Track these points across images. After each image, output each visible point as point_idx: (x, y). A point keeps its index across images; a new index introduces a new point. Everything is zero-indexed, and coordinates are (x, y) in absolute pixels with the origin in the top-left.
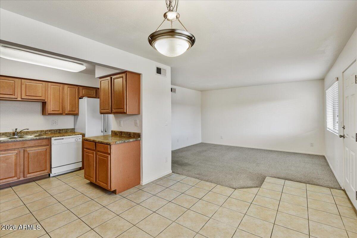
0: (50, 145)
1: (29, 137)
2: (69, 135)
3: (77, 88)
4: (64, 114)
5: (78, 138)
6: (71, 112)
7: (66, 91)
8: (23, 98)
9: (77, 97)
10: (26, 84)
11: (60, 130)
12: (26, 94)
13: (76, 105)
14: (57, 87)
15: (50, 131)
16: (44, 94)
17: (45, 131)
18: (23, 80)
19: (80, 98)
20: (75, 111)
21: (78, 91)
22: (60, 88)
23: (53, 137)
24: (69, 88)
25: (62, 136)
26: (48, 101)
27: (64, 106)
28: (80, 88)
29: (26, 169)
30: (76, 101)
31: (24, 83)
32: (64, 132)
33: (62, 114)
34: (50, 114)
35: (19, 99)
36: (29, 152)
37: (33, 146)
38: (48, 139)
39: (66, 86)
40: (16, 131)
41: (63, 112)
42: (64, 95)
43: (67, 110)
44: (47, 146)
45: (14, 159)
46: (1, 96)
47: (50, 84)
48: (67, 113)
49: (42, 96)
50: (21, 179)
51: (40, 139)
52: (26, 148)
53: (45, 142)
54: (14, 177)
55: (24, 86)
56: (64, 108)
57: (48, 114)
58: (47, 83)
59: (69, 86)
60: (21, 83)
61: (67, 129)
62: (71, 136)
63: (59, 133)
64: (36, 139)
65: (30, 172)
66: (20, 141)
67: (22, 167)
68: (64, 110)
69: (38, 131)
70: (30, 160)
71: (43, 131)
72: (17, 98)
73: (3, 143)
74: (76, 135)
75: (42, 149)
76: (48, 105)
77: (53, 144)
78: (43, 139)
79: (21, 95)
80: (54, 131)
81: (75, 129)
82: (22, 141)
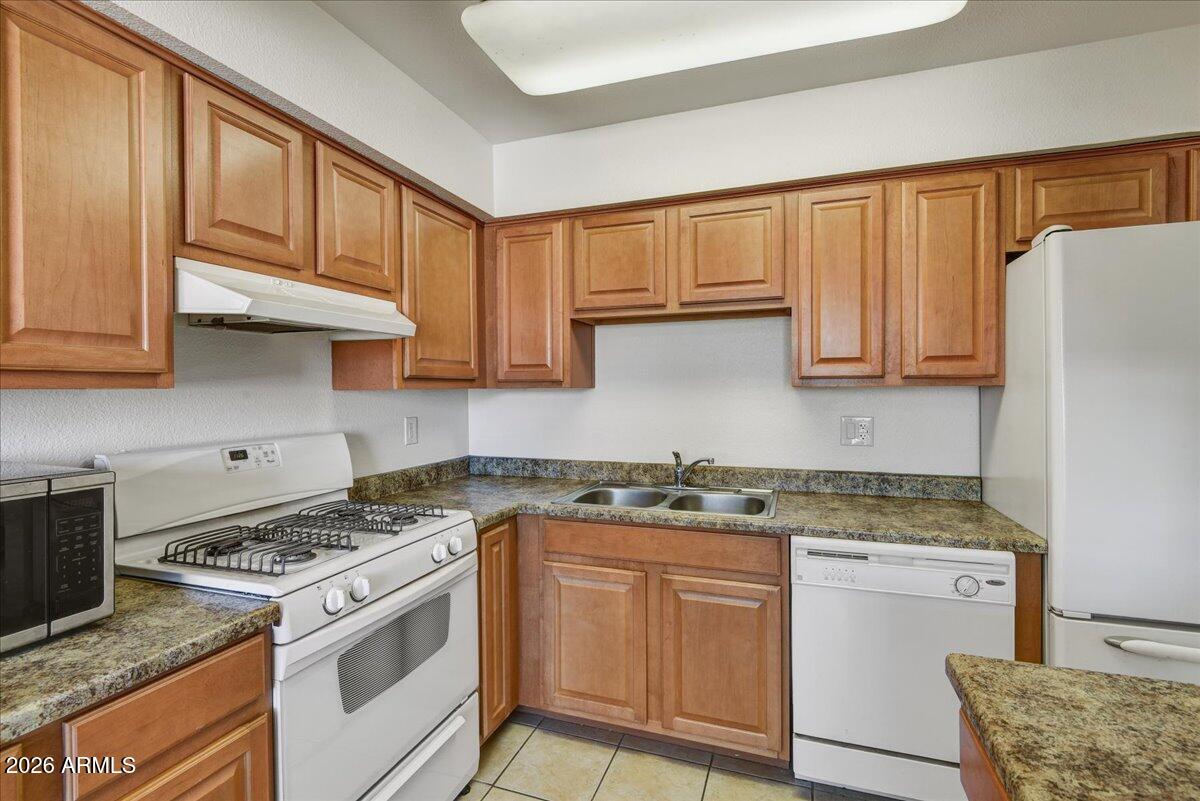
0: (781, 577)
2: (906, 540)
3: (985, 181)
4: (893, 378)
6: (945, 368)
7: (908, 226)
8: (689, 300)
9: (987, 253)
10: (696, 225)
11: (882, 478)
12: (698, 277)
13: (981, 315)
14: (847, 202)
15: (833, 476)
16: (776, 266)
17: (803, 476)
18: (687, 211)
19: (1012, 257)
20: (971, 357)
21: (993, 205)
22: (864, 208)
23: (800, 532)
24: (924, 202)
25: (861, 537)
26: (802, 306)
27: (892, 328)
28: (1010, 180)
29: (670, 684)
30: (982, 286)
31: (688, 223)
32: (909, 495)
33: (882, 377)
34: (811, 378)
35: (673, 308)
36: (683, 596)
37: (700, 564)
38: (781, 541)
39: (905, 189)
40: (679, 464)
41: (890, 365)
42: (891, 255)
43: (913, 351)
44: (767, 579)
45: (622, 612)
46: (611, 300)
47: (807, 197)
48: (911, 371)
49: (765, 274)
50: (654, 728)
51: (729, 530)
52: (670, 569)
53: (757, 554)
54: (624, 704)
55: (687, 238)
56: (890, 338)
57: (802, 378)
58: (791, 197)
59: (928, 183)
60: (679, 226)
61: (929, 479)
62: (922, 541)
63: (884, 497)
64: (712, 530)
65: (689, 708)
66: (644, 525)
67: (654, 664)
68: (893, 349)
69: (771, 473)
70: (685, 637)
71: (797, 476)
72: (663, 306)
73: (585, 521)
74: (966, 545)
75: (742, 594)
76: (799, 326)
77: (800, 577)
78: (747, 533)
79: (679, 287)
80: (849, 483)
81: (989, 487)
82: (653, 526)
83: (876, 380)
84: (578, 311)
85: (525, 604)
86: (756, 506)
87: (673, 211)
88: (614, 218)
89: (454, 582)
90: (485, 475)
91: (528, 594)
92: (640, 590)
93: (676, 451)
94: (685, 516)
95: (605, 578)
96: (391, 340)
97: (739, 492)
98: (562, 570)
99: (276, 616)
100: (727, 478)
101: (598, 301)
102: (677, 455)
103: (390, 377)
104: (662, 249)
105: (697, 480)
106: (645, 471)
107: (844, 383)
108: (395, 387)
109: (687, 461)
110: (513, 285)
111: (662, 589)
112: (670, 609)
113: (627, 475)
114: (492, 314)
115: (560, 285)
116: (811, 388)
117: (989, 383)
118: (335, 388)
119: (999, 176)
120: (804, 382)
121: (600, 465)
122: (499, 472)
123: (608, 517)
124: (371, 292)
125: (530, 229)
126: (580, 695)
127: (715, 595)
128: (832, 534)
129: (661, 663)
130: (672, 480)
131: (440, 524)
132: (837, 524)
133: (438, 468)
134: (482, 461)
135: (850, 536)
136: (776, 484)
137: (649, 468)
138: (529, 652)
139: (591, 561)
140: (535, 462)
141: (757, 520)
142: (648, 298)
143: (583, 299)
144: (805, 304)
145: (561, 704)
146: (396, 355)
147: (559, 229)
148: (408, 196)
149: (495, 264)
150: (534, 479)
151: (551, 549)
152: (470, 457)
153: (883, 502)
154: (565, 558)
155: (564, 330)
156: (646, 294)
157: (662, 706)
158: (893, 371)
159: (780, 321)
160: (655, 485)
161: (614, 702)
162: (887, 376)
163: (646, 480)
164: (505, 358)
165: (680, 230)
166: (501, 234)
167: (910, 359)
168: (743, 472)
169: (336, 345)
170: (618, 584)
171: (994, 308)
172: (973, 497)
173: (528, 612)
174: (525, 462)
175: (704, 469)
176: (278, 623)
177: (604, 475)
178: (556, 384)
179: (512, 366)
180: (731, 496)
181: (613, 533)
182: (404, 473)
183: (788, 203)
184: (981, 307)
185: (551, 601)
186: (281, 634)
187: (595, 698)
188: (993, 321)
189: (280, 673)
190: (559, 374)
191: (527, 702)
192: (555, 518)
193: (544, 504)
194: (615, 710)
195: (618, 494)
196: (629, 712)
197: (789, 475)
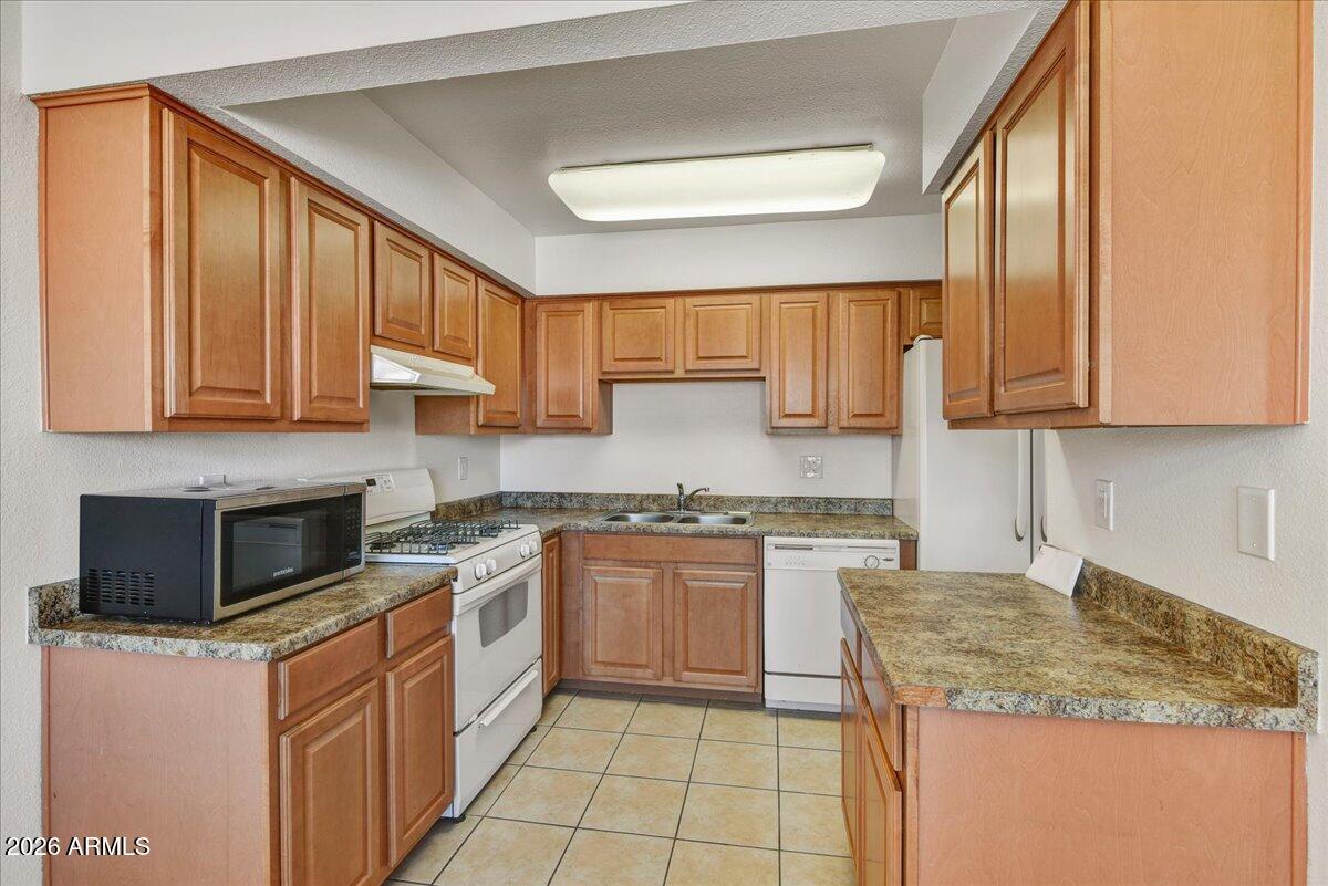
0: (757, 565)
1: (710, 521)
2: (836, 535)
3: (891, 295)
4: (833, 429)
5: (882, 556)
6: (865, 422)
7: (843, 322)
8: (691, 368)
9: (892, 343)
10: (697, 313)
11: (828, 501)
12: (697, 352)
13: (888, 387)
14: (802, 306)
15: (794, 501)
16: (755, 347)
17: (773, 501)
18: (689, 300)
19: (907, 348)
20: (881, 415)
22: (814, 309)
23: (770, 534)
24: (853, 308)
25: (809, 535)
26: (772, 375)
27: (832, 393)
28: (906, 297)
29: (680, 647)
30: (888, 368)
31: (692, 311)
32: (846, 513)
33: (826, 428)
34: (777, 428)
35: (679, 373)
36: (688, 583)
37: (702, 560)
38: (757, 541)
39: (841, 298)
40: (681, 494)
41: (831, 419)
42: (832, 343)
43: (846, 410)
44: (749, 568)
45: (645, 599)
46: (631, 366)
47: (776, 298)
48: (845, 424)
49: (747, 352)
50: (668, 682)
51: (723, 535)
52: (680, 565)
53: (741, 550)
54: (647, 666)
55: (691, 322)
56: (831, 401)
57: (773, 428)
58: (765, 297)
59: (855, 295)
60: (685, 313)
61: (860, 501)
62: (846, 536)
63: (827, 514)
64: (710, 535)
65: (693, 664)
66: (662, 534)
67: (668, 636)
68: (833, 408)
69: (750, 500)
70: (690, 614)
71: (769, 501)
72: (672, 372)
73: (615, 533)
74: (872, 537)
75: (732, 580)
76: (771, 388)
77: (770, 564)
78: (735, 536)
79: (685, 358)
80: (806, 505)
81: (896, 504)
82: (669, 534)
83: (822, 430)
84: (604, 373)
85: (567, 601)
86: (741, 521)
87: (680, 301)
88: (636, 302)
89: (529, 574)
90: (516, 508)
91: (570, 592)
92: (658, 581)
93: (680, 482)
94: (690, 527)
95: (632, 575)
96: (469, 397)
97: (727, 514)
98: (598, 571)
99: (454, 575)
100: (717, 504)
101: (622, 366)
102: (680, 486)
103: (468, 424)
104: (671, 329)
105: (695, 506)
106: (654, 500)
107: (800, 432)
108: (472, 433)
109: (687, 492)
110: (550, 351)
111: (674, 581)
112: (680, 594)
113: (640, 503)
114: (531, 372)
115: (591, 352)
116: (779, 435)
117: (894, 432)
118: (417, 432)
119: (899, 294)
120: (774, 431)
121: (617, 496)
122: (529, 504)
123: (634, 530)
124: (461, 360)
125: (565, 307)
126: (612, 664)
127: (711, 581)
128: (791, 534)
129: (674, 635)
130: (676, 506)
131: (517, 534)
132: (794, 528)
133: (482, 500)
134: (514, 495)
135: (802, 535)
136: (754, 507)
137: (657, 498)
138: (570, 638)
139: (620, 563)
140: (561, 495)
141: (741, 528)
142: (660, 365)
143: (609, 365)
144: (775, 375)
145: (597, 673)
146: (473, 408)
147: (590, 307)
148: (482, 284)
149: (535, 332)
150: (560, 509)
151: (589, 557)
152: (502, 493)
153: (828, 517)
154: (599, 562)
155: (593, 388)
156: (659, 363)
157: (673, 665)
158: (833, 424)
159: (757, 384)
160: (661, 511)
161: (638, 666)
162: (829, 428)
163: (655, 507)
164: (544, 411)
165: (686, 316)
166: (540, 308)
167: (844, 416)
168: (730, 499)
169: (418, 399)
170: (642, 579)
171: (895, 383)
172: (888, 513)
173: (570, 606)
174: (552, 495)
175: (701, 497)
176: (456, 580)
177: (620, 505)
178: (586, 431)
179: (549, 416)
180: (721, 516)
181: (638, 542)
182: (460, 502)
183: (764, 301)
184: (888, 382)
185: (589, 596)
186: (458, 587)
187: (623, 665)
188: (895, 391)
189: (457, 611)
190: (588, 423)
191: (569, 675)
192: (594, 532)
193: (583, 524)
194: (639, 673)
195: (635, 518)
196: (649, 673)
197: (763, 501)
